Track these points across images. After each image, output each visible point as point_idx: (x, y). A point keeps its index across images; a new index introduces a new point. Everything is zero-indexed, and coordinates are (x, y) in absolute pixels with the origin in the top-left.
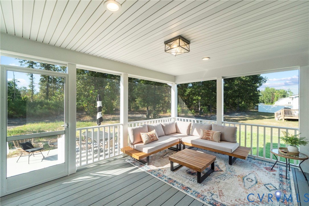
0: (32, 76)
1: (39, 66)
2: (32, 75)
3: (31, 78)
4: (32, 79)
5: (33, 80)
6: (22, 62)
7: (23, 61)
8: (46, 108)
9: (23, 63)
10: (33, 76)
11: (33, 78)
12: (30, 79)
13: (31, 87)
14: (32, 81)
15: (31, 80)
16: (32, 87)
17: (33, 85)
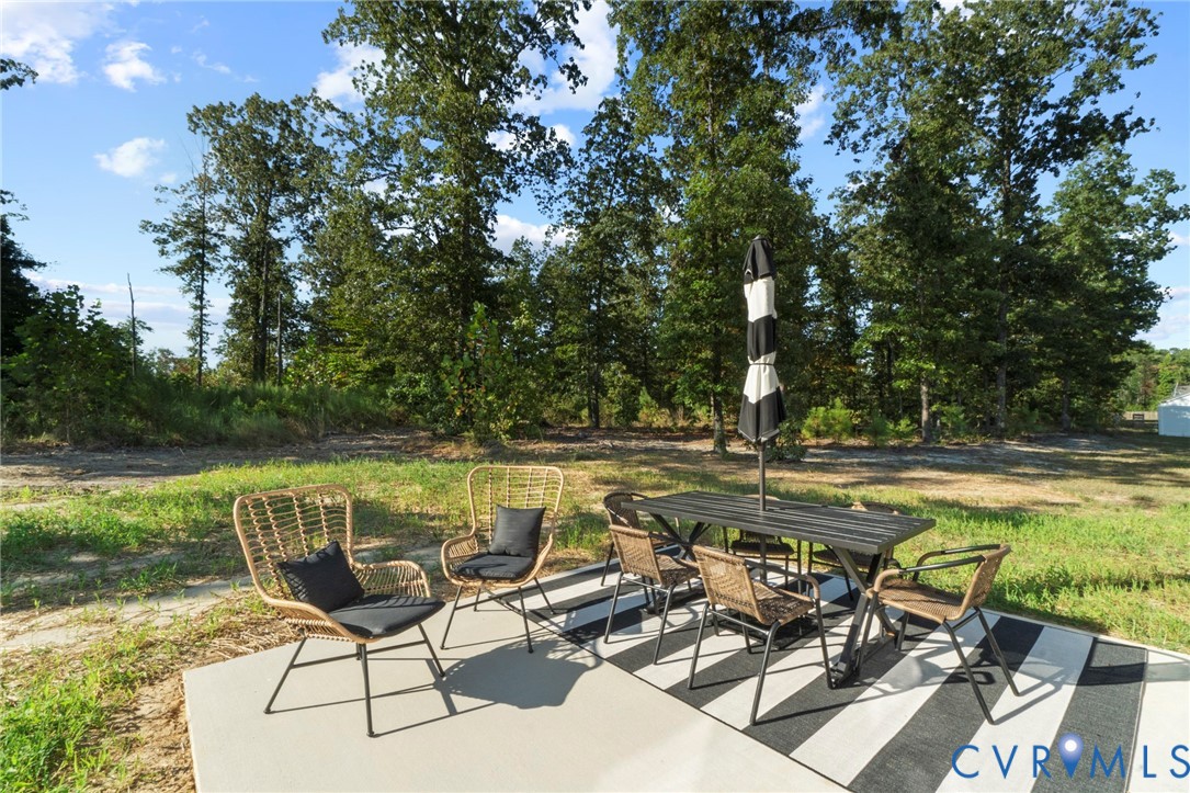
0: (200, 297)
1: (225, 258)
2: (203, 292)
3: (198, 303)
4: (201, 308)
5: (205, 311)
6: (165, 242)
7: (170, 240)
8: (266, 410)
9: (170, 247)
10: (204, 296)
11: (204, 303)
12: (195, 307)
13: (198, 339)
14: (202, 315)
15: (199, 312)
16: (201, 340)
17: (205, 328)
